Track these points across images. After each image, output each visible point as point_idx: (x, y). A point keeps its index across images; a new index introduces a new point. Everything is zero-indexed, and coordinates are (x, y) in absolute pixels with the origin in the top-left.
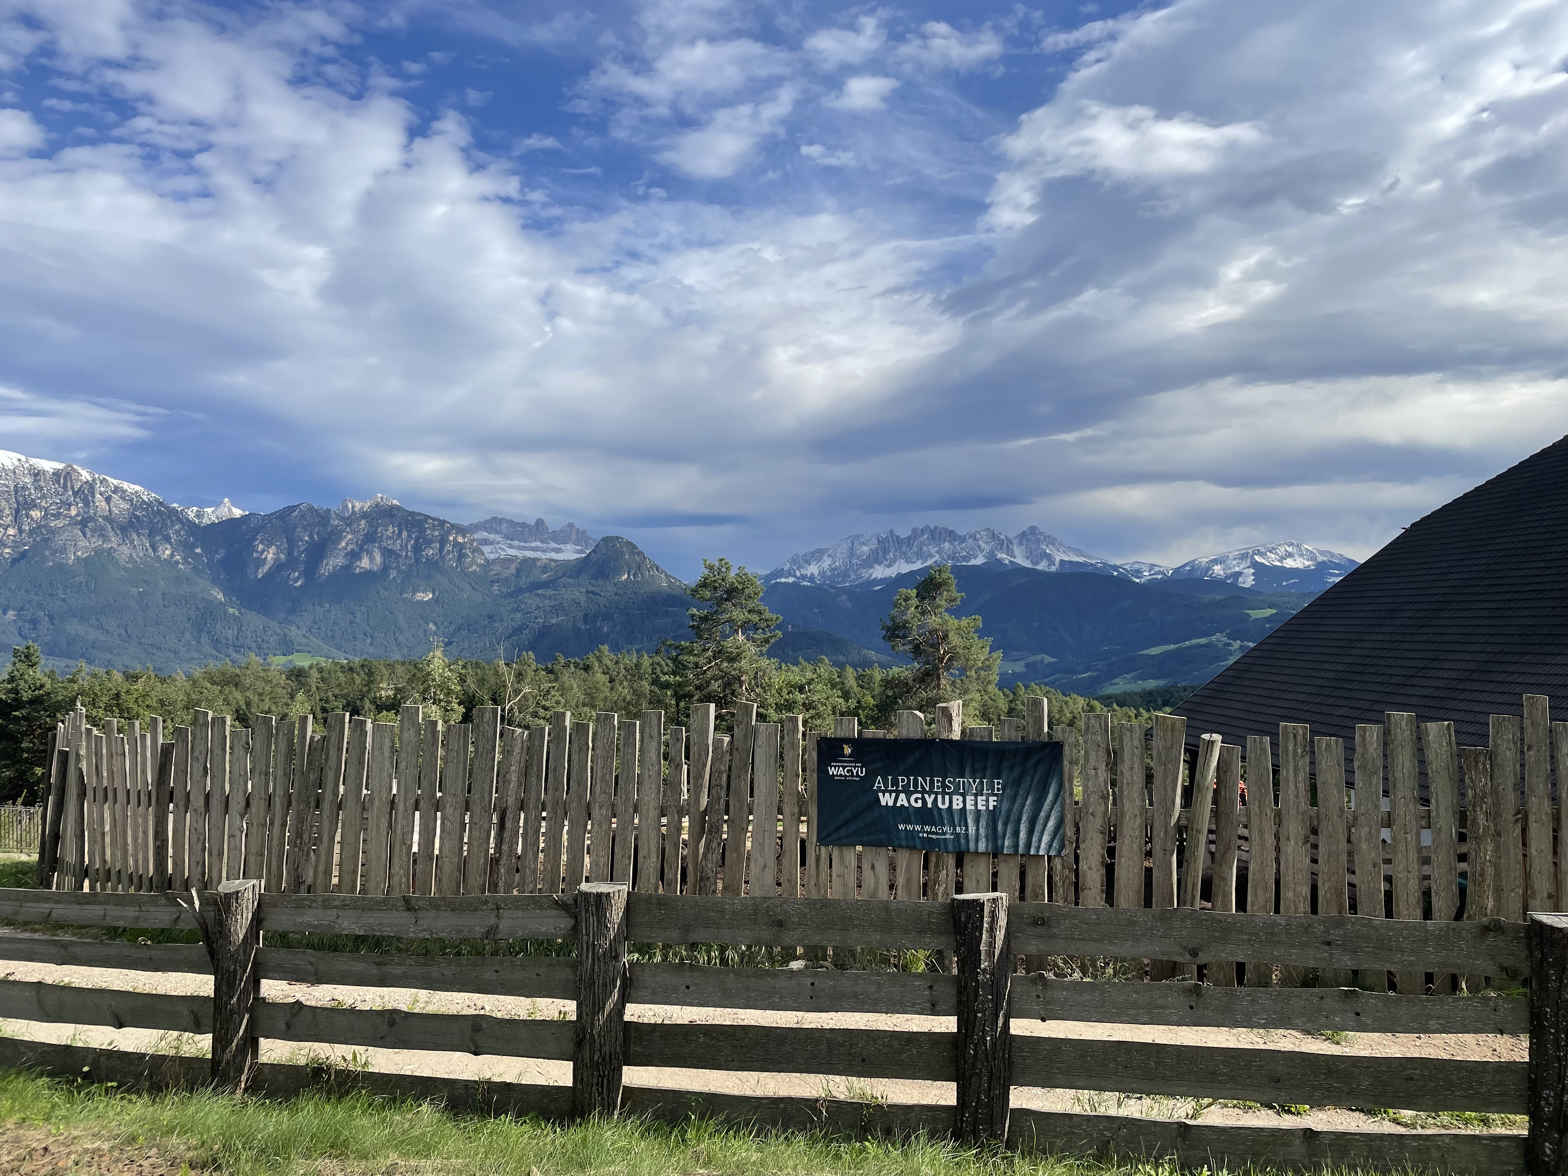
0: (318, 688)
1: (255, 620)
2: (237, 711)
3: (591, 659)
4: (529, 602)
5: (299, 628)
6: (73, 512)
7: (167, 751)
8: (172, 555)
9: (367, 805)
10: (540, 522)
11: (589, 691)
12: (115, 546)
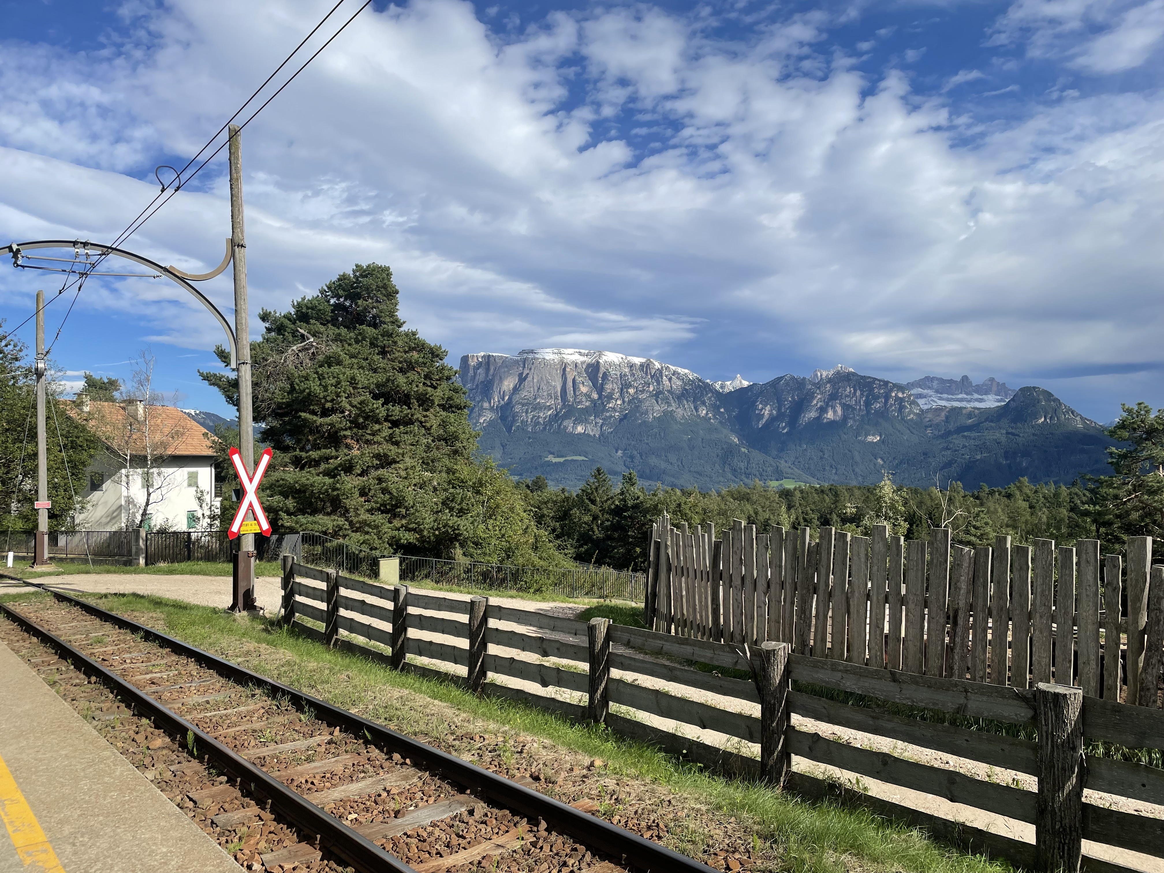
0: (800, 504)
1: (757, 456)
2: (749, 518)
3: (1012, 489)
4: (957, 442)
5: (786, 462)
6: (651, 389)
7: (717, 545)
8: (707, 414)
9: (849, 595)
10: (965, 378)
11: (1011, 515)
12: (674, 409)
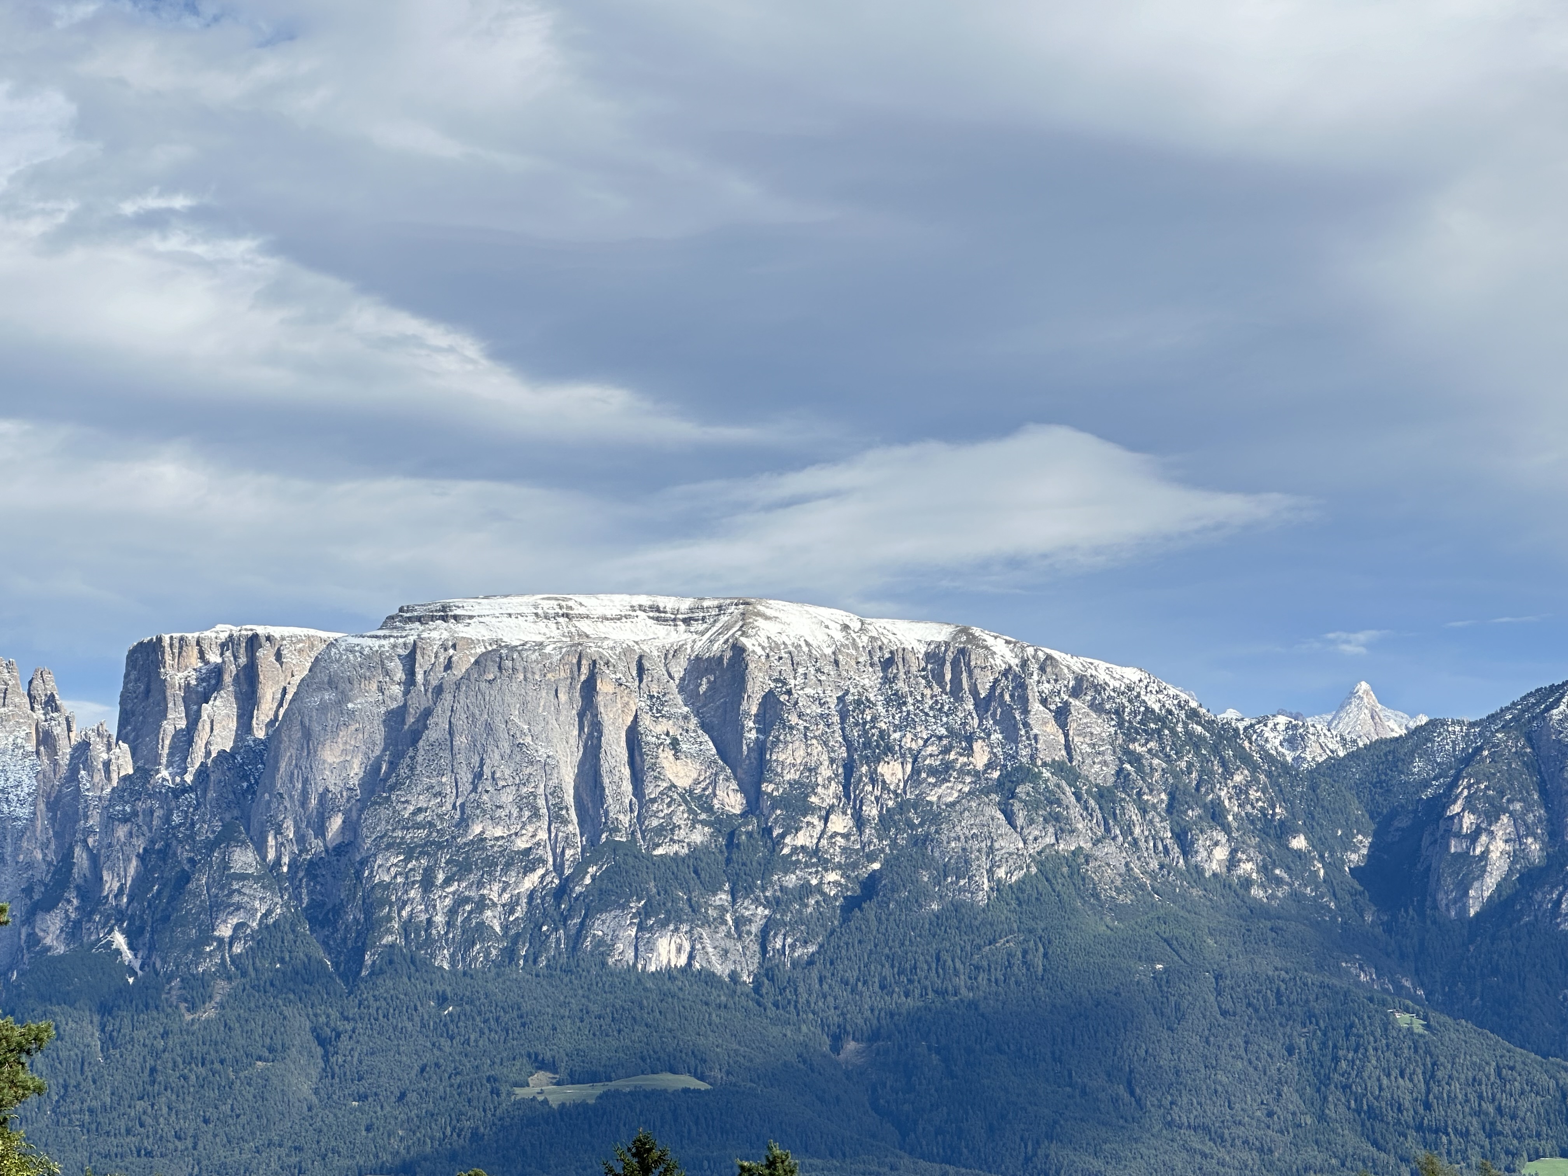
12: (1087, 846)
